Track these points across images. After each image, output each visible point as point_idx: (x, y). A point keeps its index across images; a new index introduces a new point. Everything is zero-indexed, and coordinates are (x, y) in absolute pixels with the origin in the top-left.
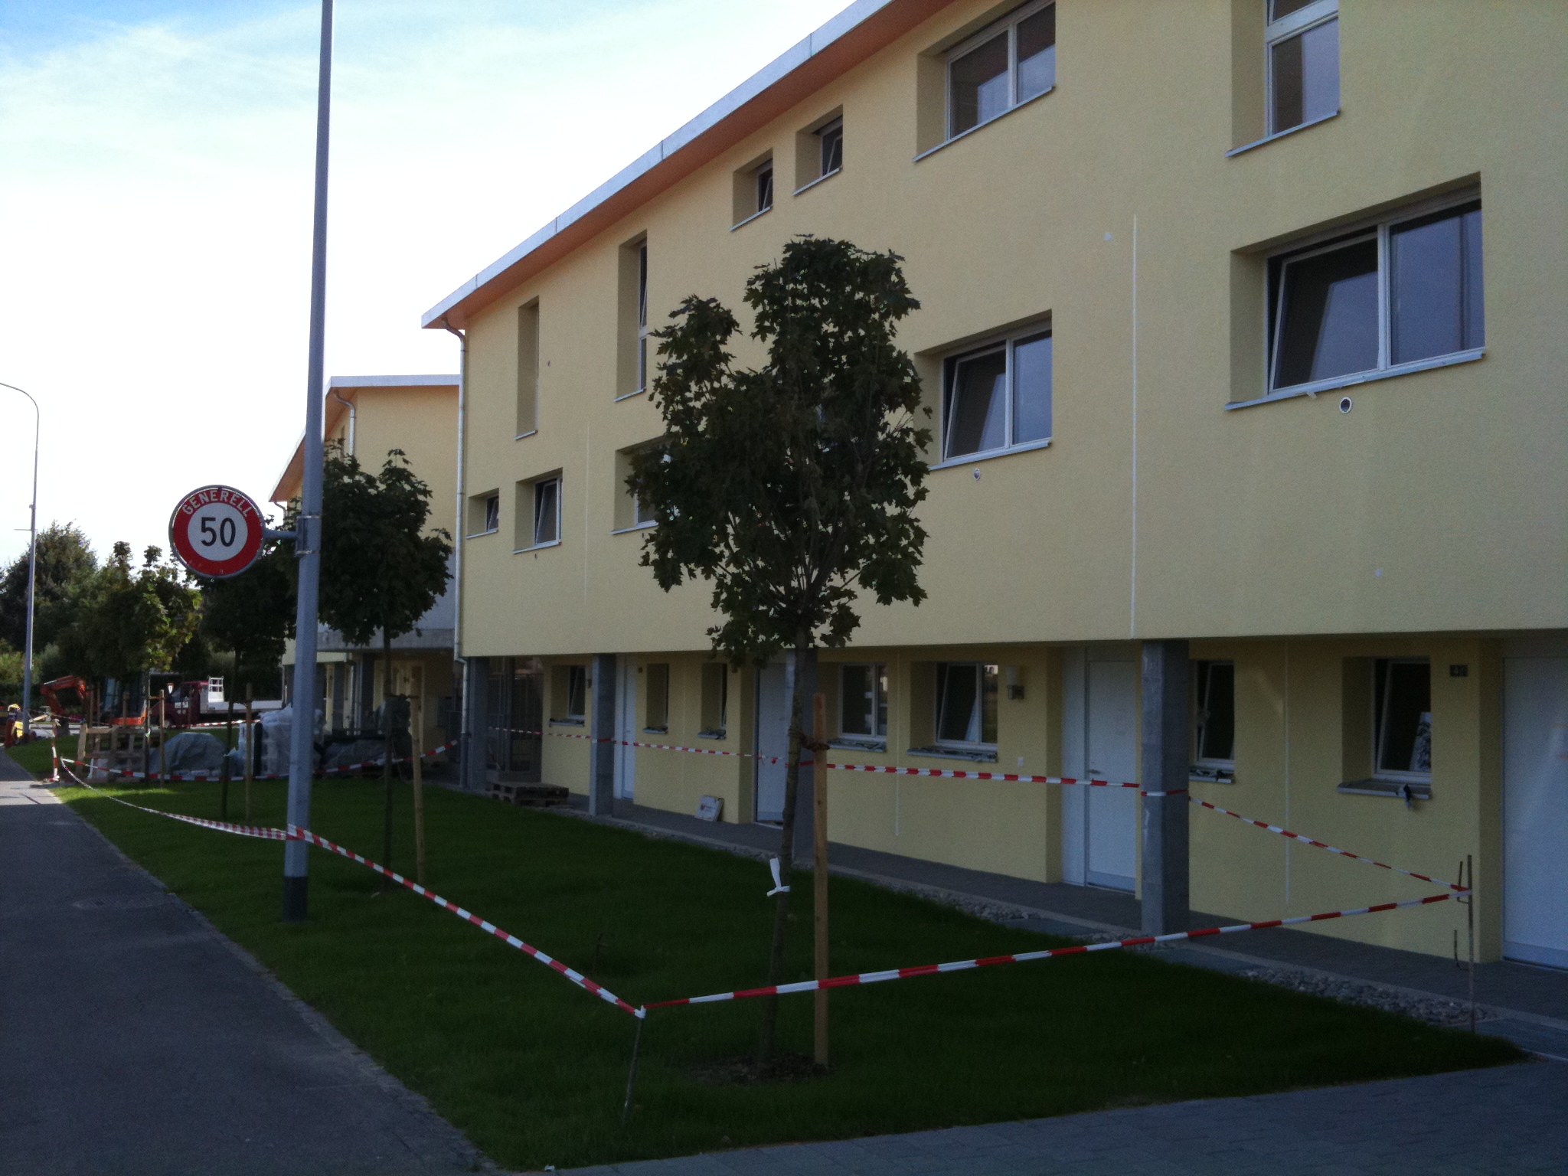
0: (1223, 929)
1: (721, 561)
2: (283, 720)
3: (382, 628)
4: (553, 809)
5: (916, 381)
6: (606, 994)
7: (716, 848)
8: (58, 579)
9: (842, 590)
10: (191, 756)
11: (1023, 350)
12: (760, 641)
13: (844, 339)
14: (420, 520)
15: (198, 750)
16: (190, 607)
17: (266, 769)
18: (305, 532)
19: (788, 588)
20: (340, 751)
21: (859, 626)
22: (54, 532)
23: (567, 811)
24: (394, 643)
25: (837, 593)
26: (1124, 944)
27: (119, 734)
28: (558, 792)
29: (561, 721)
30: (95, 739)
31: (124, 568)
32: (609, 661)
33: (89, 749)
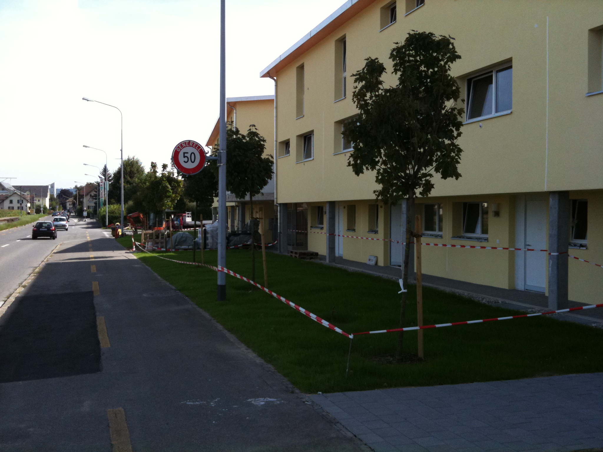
0: (584, 307)
1: (379, 163)
2: (213, 227)
3: (249, 193)
4: (312, 260)
5: (458, 88)
6: (338, 330)
7: (376, 275)
8: (131, 177)
9: (427, 174)
10: (182, 241)
11: (500, 74)
12: (394, 195)
13: (428, 73)
14: (262, 151)
15: (184, 239)
16: (179, 186)
17: (208, 246)
18: (221, 157)
19: (405, 173)
20: (235, 239)
21: (434, 188)
22: (129, 159)
23: (318, 261)
24: (254, 199)
25: (425, 175)
26: (543, 314)
27: (156, 233)
28: (314, 254)
29: (315, 227)
30: (147, 235)
31: (155, 172)
32: (332, 204)
33: (145, 239)
